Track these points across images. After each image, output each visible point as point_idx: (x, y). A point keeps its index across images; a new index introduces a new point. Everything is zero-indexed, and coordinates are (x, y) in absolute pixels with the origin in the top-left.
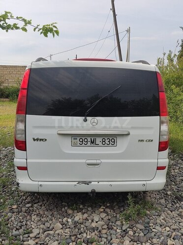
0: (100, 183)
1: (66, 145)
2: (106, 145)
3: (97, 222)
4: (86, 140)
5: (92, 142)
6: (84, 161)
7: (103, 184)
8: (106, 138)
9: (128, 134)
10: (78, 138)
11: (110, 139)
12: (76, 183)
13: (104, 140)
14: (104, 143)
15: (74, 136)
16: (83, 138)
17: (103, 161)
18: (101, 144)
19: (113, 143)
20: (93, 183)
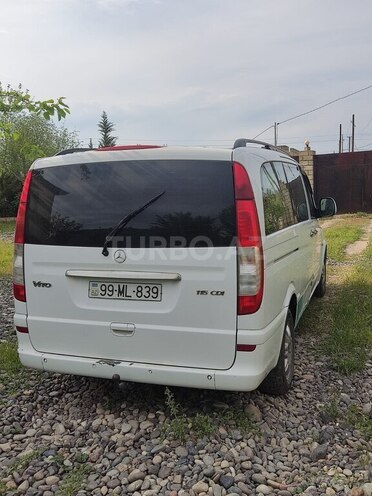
0: (135, 366)
1: (81, 296)
2: (143, 298)
3: (124, 434)
4: (111, 288)
5: (121, 292)
6: (108, 324)
7: (137, 368)
8: (144, 286)
9: (178, 280)
10: (99, 284)
11: (151, 288)
12: (94, 361)
13: (140, 289)
14: (139, 294)
15: (93, 280)
16: (107, 285)
17: (138, 326)
18: (134, 296)
19: (155, 295)
20: (122, 364)
